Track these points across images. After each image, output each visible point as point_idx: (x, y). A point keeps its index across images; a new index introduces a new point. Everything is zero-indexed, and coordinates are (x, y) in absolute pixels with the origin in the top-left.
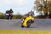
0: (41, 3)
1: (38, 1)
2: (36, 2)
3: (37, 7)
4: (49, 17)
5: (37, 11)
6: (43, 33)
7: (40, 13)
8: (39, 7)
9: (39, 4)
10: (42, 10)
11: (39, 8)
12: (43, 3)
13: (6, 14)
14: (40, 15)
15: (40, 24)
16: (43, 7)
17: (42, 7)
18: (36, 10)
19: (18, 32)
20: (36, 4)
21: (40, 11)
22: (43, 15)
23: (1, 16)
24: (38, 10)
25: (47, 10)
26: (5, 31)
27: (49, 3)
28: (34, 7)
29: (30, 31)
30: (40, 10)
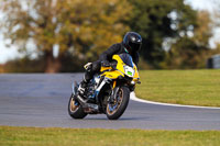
4: (57, 65)
25: (50, 35)
27: (61, 8)
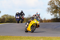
0: (56, 4)
1: (53, 2)
2: (50, 3)
3: (52, 9)
5: (52, 14)
6: (58, 39)
7: (55, 16)
8: (54, 8)
9: (54, 5)
10: (58, 12)
11: (54, 10)
12: (59, 4)
13: (16, 17)
14: (55, 17)
15: (55, 28)
16: (59, 8)
17: (57, 9)
18: (50, 12)
19: (29, 38)
20: (51, 5)
21: (55, 14)
22: (59, 17)
23: (9, 19)
24: (52, 12)
26: (14, 36)
28: (48, 8)
29: (43, 37)
30: (55, 12)
